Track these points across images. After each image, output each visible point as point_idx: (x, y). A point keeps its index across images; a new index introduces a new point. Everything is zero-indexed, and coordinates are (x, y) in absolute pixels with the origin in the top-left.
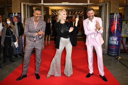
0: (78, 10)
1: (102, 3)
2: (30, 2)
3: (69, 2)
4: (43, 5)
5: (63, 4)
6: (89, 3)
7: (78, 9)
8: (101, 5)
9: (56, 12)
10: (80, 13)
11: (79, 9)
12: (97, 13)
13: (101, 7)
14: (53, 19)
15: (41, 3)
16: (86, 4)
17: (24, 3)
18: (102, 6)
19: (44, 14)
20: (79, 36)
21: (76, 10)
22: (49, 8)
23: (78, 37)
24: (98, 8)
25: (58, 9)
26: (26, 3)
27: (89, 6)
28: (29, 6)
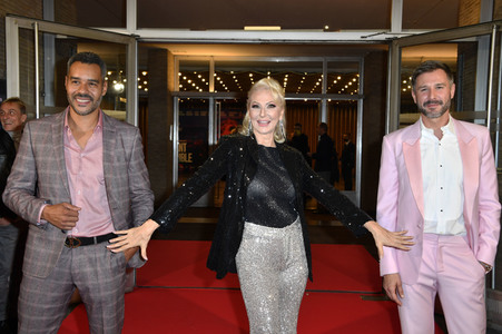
0: (330, 65)
1: (482, 30)
2: (58, 20)
3: (284, 28)
4: (137, 38)
5: (252, 33)
6: (397, 29)
7: (329, 59)
8: (473, 39)
9: (206, 76)
10: (342, 84)
11: (335, 59)
14: (189, 114)
15: (124, 25)
16: (383, 37)
17: (26, 23)
19: (141, 83)
21: (319, 65)
22: (166, 50)
24: (450, 54)
25: (216, 59)
26: (33, 25)
27: (400, 48)
28: (56, 39)
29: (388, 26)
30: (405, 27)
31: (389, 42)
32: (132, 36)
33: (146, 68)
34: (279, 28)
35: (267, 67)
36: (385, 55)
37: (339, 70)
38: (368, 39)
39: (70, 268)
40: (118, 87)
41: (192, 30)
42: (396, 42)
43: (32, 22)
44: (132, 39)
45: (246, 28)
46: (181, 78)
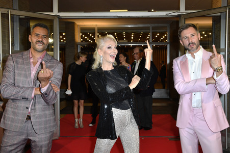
0: (153, 28)
1: (222, 10)
3: (129, 10)
4: (58, 17)
5: (114, 13)
6: (183, 10)
7: (153, 25)
8: (219, 14)
9: (94, 34)
10: (159, 37)
11: (156, 25)
12: (208, 36)
13: (217, 20)
15: (52, 11)
16: (176, 14)
17: (4, 11)
18: (220, 16)
19: (62, 39)
20: (158, 100)
21: (148, 28)
22: (74, 23)
23: (154, 104)
24: (209, 22)
25: (98, 26)
26: (8, 11)
27: (185, 19)
28: (19, 18)
29: (178, 9)
30: (187, 9)
31: (179, 16)
32: (56, 16)
33: (64, 31)
34: (127, 10)
35: (122, 30)
36: (178, 22)
37: (158, 31)
38: (169, 15)
39: (27, 130)
40: (51, 41)
41: (85, 12)
42: (182, 16)
43: (7, 10)
44: (56, 17)
45: (111, 11)
46: (82, 36)
